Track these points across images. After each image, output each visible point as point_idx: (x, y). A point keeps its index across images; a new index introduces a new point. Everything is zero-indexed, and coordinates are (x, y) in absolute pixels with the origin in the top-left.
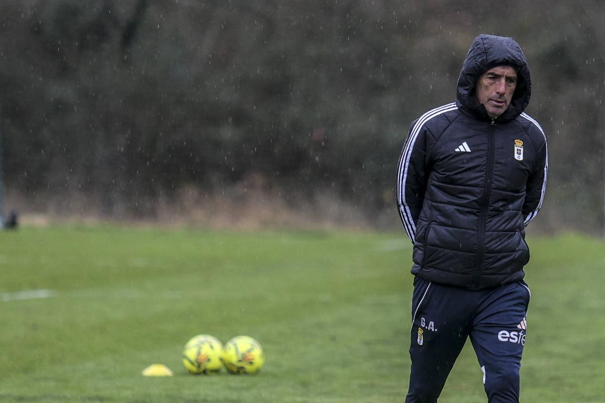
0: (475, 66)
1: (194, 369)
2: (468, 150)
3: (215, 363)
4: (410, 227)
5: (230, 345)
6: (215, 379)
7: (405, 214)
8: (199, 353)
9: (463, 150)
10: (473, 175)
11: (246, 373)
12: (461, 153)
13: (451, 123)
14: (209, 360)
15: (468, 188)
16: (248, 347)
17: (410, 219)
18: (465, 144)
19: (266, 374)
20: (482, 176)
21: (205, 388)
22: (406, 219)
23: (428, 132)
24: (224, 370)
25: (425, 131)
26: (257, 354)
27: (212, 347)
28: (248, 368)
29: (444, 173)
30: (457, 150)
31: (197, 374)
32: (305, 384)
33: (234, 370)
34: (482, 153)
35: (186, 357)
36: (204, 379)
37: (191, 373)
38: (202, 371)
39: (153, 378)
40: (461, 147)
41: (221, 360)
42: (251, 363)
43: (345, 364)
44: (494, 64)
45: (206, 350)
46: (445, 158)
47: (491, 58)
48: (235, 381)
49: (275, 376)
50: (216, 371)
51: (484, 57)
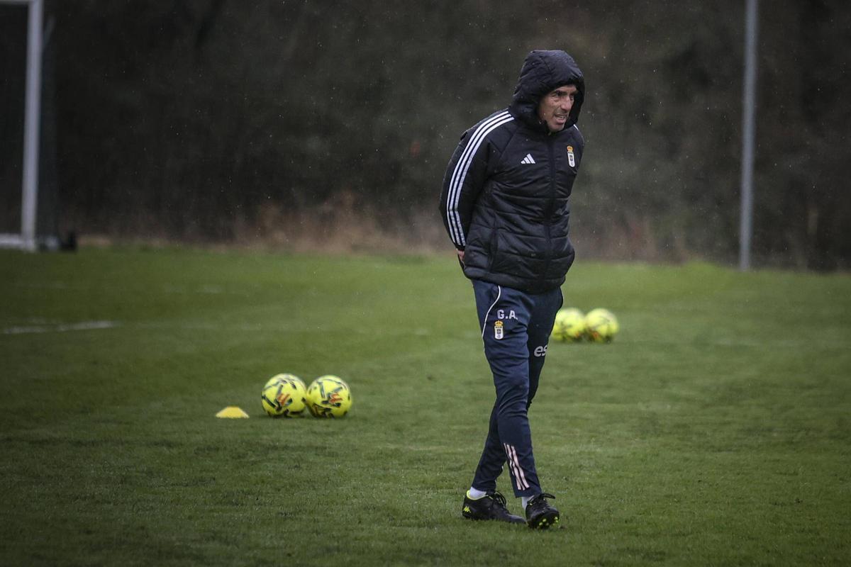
0: (541, 86)
1: (273, 411)
2: (533, 162)
3: (297, 405)
4: (456, 230)
5: (315, 384)
6: (297, 422)
7: (453, 218)
8: (279, 392)
9: (528, 162)
10: (540, 187)
11: (332, 416)
12: (527, 165)
13: (511, 135)
14: (291, 401)
15: (535, 199)
16: (335, 386)
17: (459, 223)
18: (529, 156)
19: (354, 417)
20: (546, 187)
21: (284, 432)
22: (454, 222)
23: (491, 144)
24: (307, 412)
25: (489, 144)
26: (344, 393)
27: (294, 387)
28: (334, 409)
29: (511, 185)
30: (523, 162)
31: (276, 417)
32: (398, 430)
33: (318, 413)
34: (546, 163)
35: (264, 397)
36: (284, 422)
37: (270, 415)
38: (282, 412)
39: (227, 420)
40: (526, 159)
41: (304, 400)
42: (339, 405)
43: (443, 407)
44: (561, 84)
45: (287, 389)
46: (511, 171)
47: (557, 79)
48: (319, 425)
49: (365, 420)
50: (298, 414)
51: (550, 79)
